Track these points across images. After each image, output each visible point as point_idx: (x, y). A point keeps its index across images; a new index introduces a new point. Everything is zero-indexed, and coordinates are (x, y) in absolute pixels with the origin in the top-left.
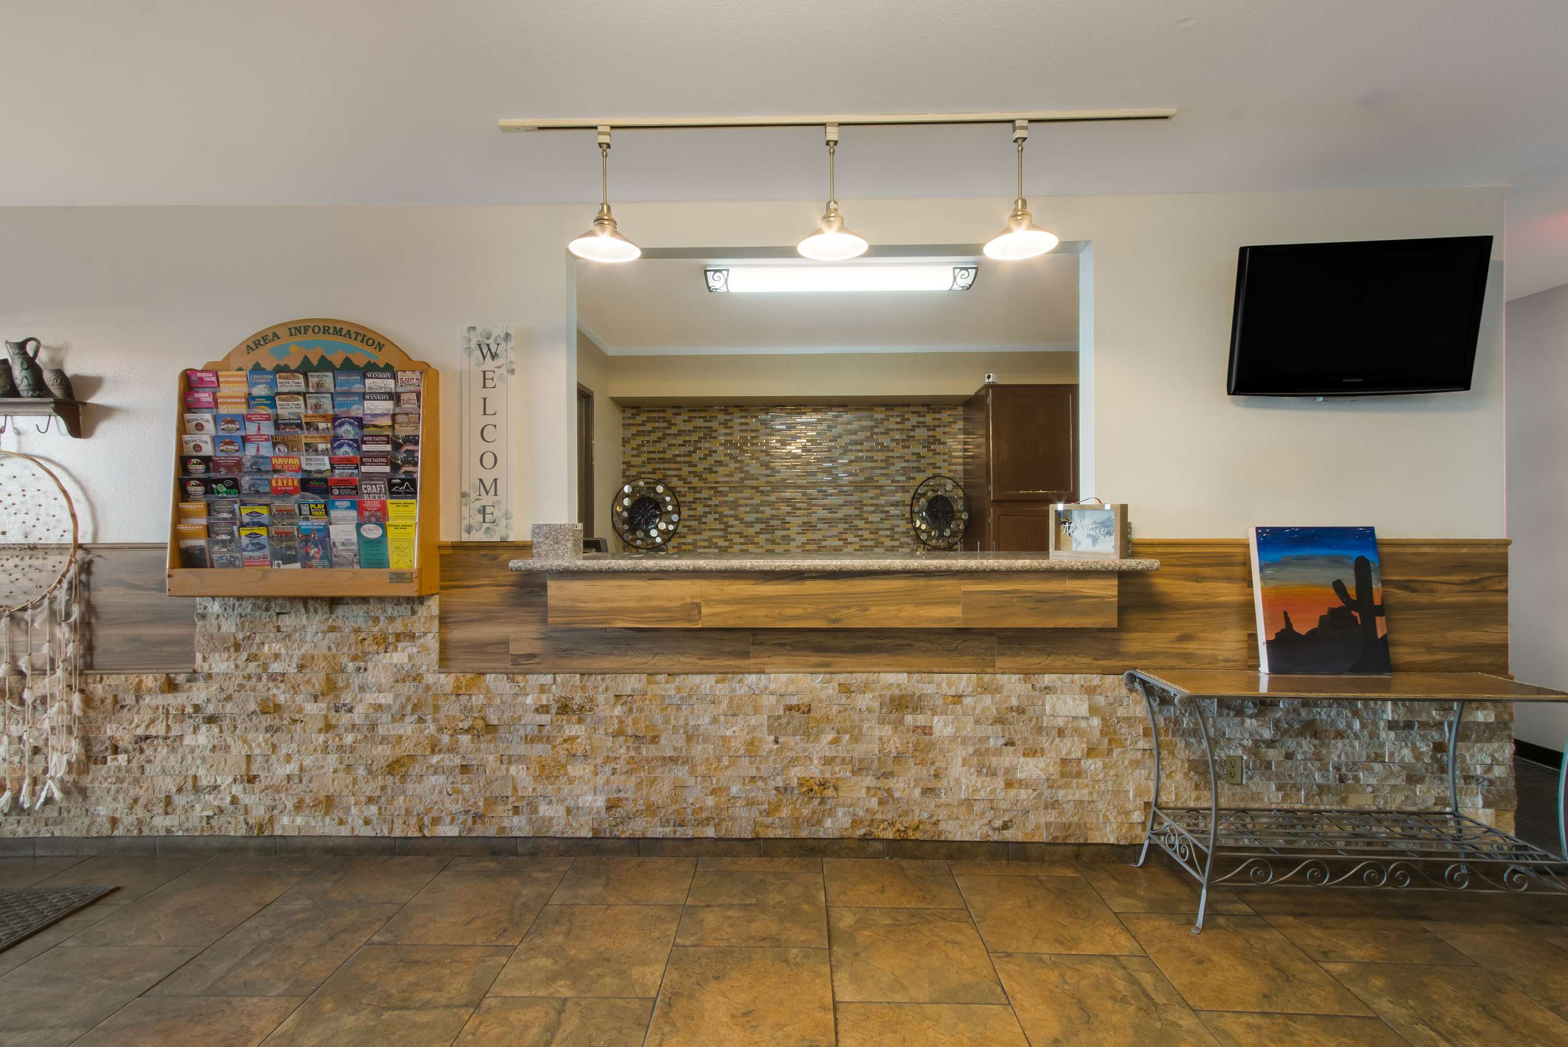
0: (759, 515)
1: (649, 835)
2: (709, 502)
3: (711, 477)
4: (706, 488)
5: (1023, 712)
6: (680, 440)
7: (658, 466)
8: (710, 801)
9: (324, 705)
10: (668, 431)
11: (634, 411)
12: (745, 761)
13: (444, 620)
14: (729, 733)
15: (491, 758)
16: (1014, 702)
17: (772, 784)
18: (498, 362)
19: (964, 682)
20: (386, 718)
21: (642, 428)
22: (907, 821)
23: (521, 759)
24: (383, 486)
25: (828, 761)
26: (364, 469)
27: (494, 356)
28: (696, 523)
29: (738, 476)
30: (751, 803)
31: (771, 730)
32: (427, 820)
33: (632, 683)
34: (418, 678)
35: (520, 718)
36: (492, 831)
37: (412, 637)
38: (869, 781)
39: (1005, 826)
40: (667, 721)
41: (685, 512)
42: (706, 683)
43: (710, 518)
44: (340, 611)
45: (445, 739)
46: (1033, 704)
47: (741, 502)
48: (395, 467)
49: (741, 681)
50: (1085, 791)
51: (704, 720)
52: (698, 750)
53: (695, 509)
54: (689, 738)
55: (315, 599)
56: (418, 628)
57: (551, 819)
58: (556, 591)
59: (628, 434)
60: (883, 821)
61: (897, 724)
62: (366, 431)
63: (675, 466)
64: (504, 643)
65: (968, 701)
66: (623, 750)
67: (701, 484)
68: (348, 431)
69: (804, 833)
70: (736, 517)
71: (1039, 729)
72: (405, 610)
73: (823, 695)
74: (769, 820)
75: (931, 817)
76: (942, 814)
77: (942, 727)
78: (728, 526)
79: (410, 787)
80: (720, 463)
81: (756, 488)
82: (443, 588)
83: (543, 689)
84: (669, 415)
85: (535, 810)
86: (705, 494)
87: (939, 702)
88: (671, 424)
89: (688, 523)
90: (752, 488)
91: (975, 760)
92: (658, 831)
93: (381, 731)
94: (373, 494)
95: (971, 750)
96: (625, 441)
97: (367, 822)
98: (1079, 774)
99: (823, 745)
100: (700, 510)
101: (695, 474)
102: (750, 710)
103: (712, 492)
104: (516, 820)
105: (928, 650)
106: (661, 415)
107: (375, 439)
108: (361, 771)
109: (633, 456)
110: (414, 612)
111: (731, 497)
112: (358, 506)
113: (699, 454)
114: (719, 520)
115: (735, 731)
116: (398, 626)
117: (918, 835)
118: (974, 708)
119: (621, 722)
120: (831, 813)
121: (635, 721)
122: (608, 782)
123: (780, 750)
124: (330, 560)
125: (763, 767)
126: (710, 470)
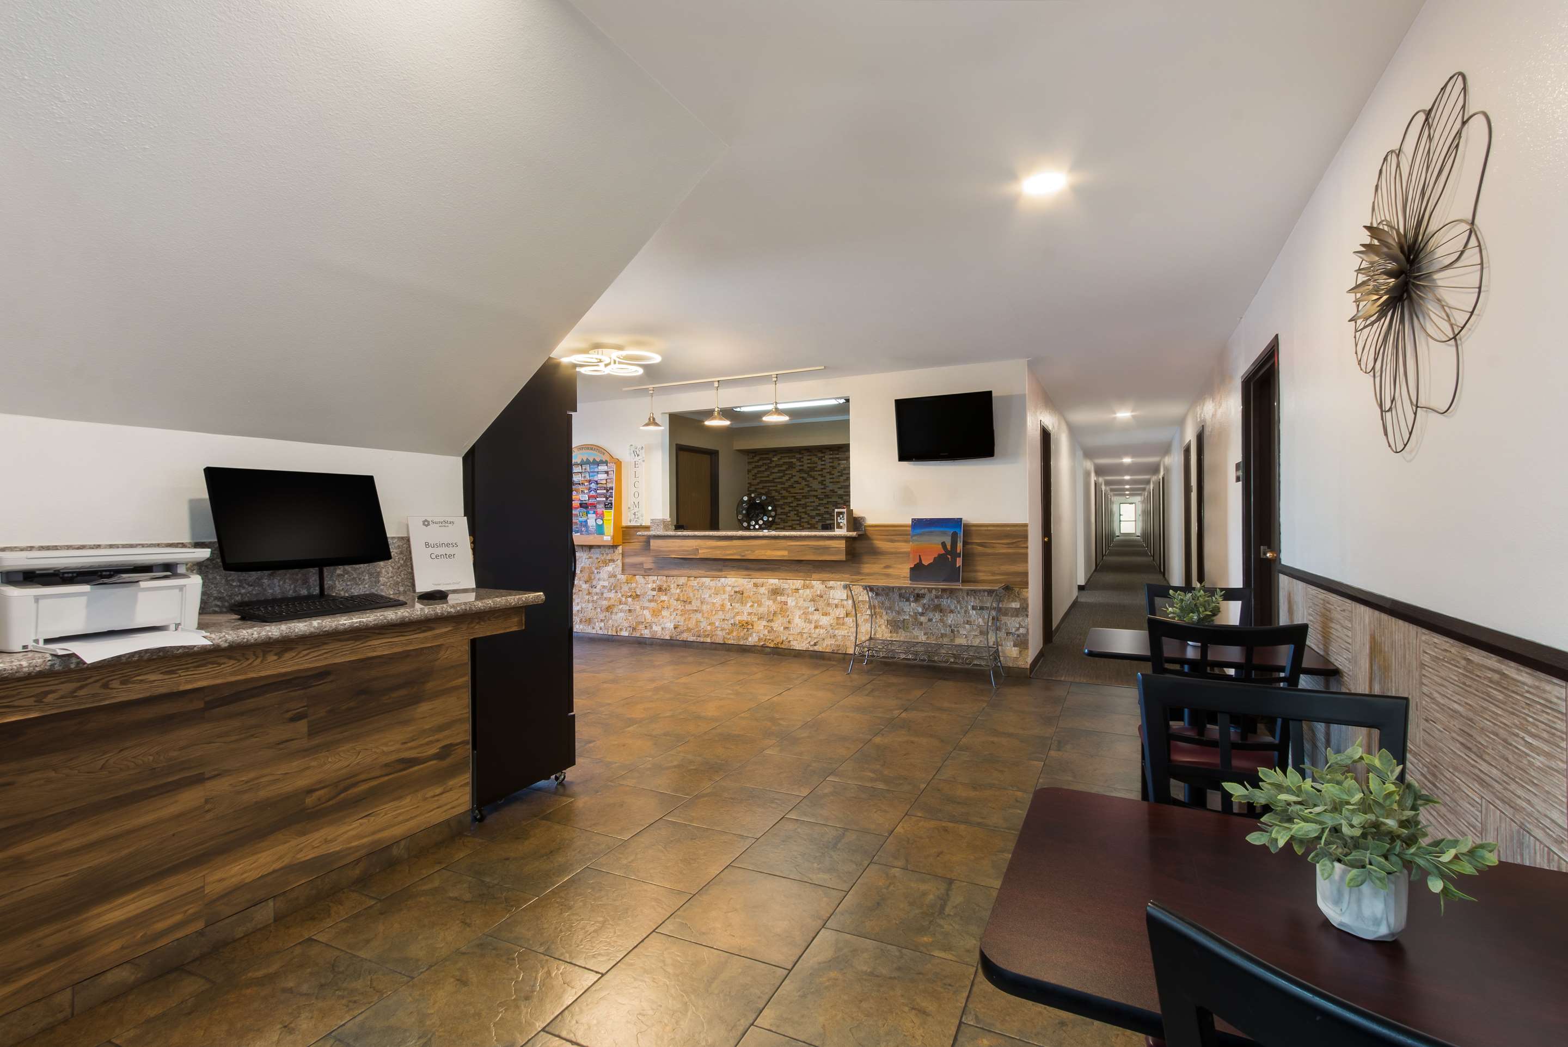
0: (818, 512)
1: (688, 640)
2: (791, 505)
3: (792, 490)
4: (790, 496)
5: (822, 597)
6: (776, 470)
7: (765, 485)
8: (709, 628)
9: (588, 585)
10: (770, 465)
11: (754, 455)
12: (721, 613)
13: (623, 555)
14: (715, 601)
15: (638, 607)
16: (819, 593)
17: (730, 622)
18: (639, 457)
19: (798, 583)
20: (606, 591)
21: (757, 464)
22: (779, 640)
23: (647, 608)
24: (603, 506)
25: (750, 614)
26: (598, 499)
27: (638, 455)
28: (785, 516)
29: (807, 489)
30: (722, 630)
31: (729, 600)
32: (618, 629)
33: (682, 580)
34: (615, 576)
35: (647, 593)
36: (638, 635)
37: (613, 561)
38: (764, 623)
39: (815, 644)
40: (694, 596)
41: (779, 511)
42: (707, 581)
43: (792, 513)
44: (593, 550)
45: (624, 599)
46: (825, 594)
47: (808, 504)
48: (607, 499)
49: (719, 581)
50: (846, 631)
51: (707, 596)
52: (705, 607)
53: (784, 509)
54: (702, 603)
55: (585, 546)
56: (615, 558)
57: (657, 631)
58: (654, 544)
59: (750, 467)
60: (769, 639)
61: (775, 600)
62: (599, 485)
63: (775, 484)
64: (642, 564)
65: (801, 591)
66: (680, 606)
67: (787, 494)
68: (593, 486)
69: (741, 643)
70: (805, 513)
71: (829, 604)
72: (611, 551)
73: (747, 587)
74: (729, 637)
75: (787, 639)
76: (791, 638)
77: (791, 602)
78: (801, 518)
79: (613, 616)
80: (797, 482)
81: (816, 496)
82: (623, 543)
83: (654, 582)
84: (770, 456)
85: (651, 628)
86: (789, 500)
87: (790, 592)
88: (772, 461)
89: (781, 517)
90: (814, 496)
91: (803, 616)
92: (691, 639)
93: (605, 595)
94: (600, 508)
95: (802, 612)
96: (749, 471)
97: (601, 629)
98: (843, 624)
99: (747, 608)
100: (787, 509)
101: (785, 489)
102: (722, 592)
103: (793, 499)
104: (646, 631)
105: (786, 570)
106: (767, 456)
107: (601, 488)
108: (599, 610)
109: (753, 479)
110: (614, 552)
111: (803, 502)
112: (595, 513)
113: (787, 477)
114: (797, 515)
115: (717, 600)
116: (609, 557)
117: (783, 646)
118: (803, 595)
119: (679, 595)
120: (751, 635)
121: (683, 595)
122: (675, 618)
123: (733, 609)
124: (588, 533)
125: (727, 615)
126: (792, 486)
